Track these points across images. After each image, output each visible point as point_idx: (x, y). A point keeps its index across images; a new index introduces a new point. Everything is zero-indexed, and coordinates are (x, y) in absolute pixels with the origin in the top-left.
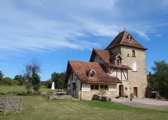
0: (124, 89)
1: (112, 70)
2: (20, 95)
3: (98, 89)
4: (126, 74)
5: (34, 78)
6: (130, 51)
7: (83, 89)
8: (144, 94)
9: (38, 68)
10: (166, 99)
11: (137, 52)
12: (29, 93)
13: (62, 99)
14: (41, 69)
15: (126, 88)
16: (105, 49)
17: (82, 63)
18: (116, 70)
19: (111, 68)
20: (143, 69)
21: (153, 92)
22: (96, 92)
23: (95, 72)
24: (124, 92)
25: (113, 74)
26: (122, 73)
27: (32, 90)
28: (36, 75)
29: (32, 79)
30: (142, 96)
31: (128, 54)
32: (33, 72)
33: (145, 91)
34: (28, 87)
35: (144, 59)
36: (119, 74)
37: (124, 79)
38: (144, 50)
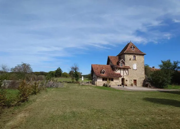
0: (125, 80)
1: (117, 69)
2: (68, 83)
3: (106, 80)
4: (127, 72)
5: (76, 74)
6: (132, 57)
7: (98, 80)
8: (142, 84)
9: (77, 68)
10: (154, 88)
11: (137, 57)
12: (73, 82)
13: (86, 85)
14: (79, 69)
15: (127, 80)
16: (117, 56)
17: (99, 65)
18: (120, 69)
19: (116, 68)
20: (142, 68)
21: (146, 83)
22: (105, 82)
23: (105, 71)
24: (125, 83)
25: (118, 72)
26: (124, 71)
27: (75, 81)
28: (77, 72)
29: (74, 75)
30: (140, 86)
31: (130, 59)
32: (75, 71)
33: (142, 82)
34: (73, 79)
35: (142, 61)
36: (122, 71)
37: (125, 74)
38: (143, 55)
